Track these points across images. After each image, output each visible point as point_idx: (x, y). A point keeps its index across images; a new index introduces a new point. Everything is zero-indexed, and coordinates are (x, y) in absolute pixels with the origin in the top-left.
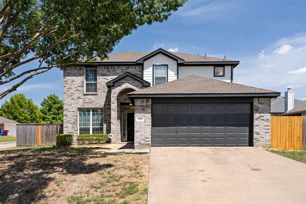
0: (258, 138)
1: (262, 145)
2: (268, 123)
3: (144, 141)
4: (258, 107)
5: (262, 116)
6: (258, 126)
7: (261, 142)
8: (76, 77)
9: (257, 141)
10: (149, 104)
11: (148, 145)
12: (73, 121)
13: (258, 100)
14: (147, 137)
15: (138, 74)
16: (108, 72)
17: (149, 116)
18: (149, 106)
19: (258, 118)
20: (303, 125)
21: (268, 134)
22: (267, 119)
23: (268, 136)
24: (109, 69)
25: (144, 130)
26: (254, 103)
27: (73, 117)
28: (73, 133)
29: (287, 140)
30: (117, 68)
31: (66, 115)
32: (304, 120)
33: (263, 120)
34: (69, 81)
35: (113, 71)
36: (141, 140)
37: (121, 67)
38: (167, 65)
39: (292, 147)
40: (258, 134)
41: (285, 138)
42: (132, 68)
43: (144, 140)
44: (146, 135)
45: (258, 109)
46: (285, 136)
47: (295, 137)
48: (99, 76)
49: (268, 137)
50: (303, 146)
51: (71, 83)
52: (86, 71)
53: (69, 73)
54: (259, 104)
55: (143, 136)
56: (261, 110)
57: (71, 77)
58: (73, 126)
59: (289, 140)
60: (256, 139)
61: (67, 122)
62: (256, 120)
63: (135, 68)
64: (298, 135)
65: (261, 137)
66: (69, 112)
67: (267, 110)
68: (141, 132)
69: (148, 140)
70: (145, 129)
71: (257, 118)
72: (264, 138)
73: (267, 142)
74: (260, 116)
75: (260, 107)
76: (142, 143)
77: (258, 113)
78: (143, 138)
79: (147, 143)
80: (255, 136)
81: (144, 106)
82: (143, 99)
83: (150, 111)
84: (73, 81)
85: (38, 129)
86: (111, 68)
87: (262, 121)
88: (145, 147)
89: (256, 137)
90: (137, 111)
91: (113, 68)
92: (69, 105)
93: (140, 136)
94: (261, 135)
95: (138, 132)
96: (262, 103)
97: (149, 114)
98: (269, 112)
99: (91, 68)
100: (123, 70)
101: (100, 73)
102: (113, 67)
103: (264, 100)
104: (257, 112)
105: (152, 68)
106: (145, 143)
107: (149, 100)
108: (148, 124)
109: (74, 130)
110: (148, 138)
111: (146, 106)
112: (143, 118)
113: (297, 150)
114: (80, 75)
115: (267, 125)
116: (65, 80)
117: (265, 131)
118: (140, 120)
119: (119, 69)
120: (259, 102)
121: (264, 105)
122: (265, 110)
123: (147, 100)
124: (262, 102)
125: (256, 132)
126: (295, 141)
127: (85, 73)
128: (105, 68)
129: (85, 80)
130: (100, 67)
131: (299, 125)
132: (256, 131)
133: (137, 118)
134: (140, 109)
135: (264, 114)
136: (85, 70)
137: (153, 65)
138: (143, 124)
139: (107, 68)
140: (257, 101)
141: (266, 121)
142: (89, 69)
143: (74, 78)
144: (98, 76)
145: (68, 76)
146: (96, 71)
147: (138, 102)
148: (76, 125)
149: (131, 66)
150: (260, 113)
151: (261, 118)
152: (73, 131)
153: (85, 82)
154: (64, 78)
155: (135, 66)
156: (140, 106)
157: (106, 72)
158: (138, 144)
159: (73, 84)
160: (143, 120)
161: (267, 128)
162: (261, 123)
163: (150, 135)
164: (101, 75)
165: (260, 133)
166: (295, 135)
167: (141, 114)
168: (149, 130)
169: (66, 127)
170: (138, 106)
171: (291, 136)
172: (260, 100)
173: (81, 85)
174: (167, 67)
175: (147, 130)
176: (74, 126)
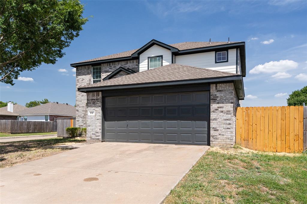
0: (216, 135)
1: (221, 144)
2: (229, 116)
3: (94, 136)
4: (215, 95)
5: (221, 107)
6: (215, 119)
7: (220, 140)
8: (85, 76)
9: (215, 139)
10: (99, 97)
11: (98, 140)
12: (83, 115)
13: (216, 86)
14: (97, 131)
15: (136, 68)
16: (110, 68)
17: (99, 110)
18: (99, 99)
19: (216, 110)
20: (304, 118)
21: (229, 130)
22: (228, 111)
23: (229, 132)
24: (111, 65)
25: (94, 124)
26: (211, 91)
27: (83, 112)
28: (83, 126)
29: (279, 139)
30: (118, 64)
31: (78, 110)
32: (305, 110)
33: (222, 112)
34: (80, 80)
35: (114, 67)
36: (92, 134)
37: (120, 62)
38: (162, 56)
39: (287, 149)
40: (216, 130)
41: (275, 135)
42: (130, 62)
43: (95, 134)
44: (96, 129)
45: (215, 98)
46: (276, 133)
47: (292, 135)
48: (103, 73)
49: (229, 135)
50: (304, 148)
51: (82, 81)
52: (94, 69)
53: (80, 73)
54: (217, 91)
55: (94, 131)
56: (220, 100)
57: (82, 76)
58: (82, 120)
59: (282, 139)
60: (213, 136)
61: (79, 116)
62: (214, 112)
63: (133, 62)
64: (296, 132)
65: (220, 135)
66: (80, 107)
67: (227, 99)
68: (92, 126)
69: (97, 134)
70: (96, 123)
71: (214, 109)
72: (223, 135)
73: (228, 141)
74: (218, 107)
75: (218, 95)
76: (93, 137)
77: (216, 103)
78: (94, 133)
79: (97, 137)
80: (212, 132)
81: (94, 100)
82: (93, 93)
83: (100, 104)
84: (83, 80)
85: (71, 122)
86: (112, 64)
87: (222, 114)
88: (95, 142)
89: (214, 134)
90: (89, 105)
91: (114, 65)
92: (80, 101)
93: (91, 131)
94: (219, 132)
95: (89, 126)
96: (220, 91)
97: (99, 108)
98: (230, 101)
99: (97, 67)
100: (122, 65)
101: (103, 70)
102: (114, 63)
103: (223, 86)
104: (214, 103)
105: (147, 61)
106: (95, 137)
107: (99, 94)
108: (98, 118)
109: (84, 124)
110: (97, 133)
111: (97, 100)
112: (94, 112)
113: (294, 153)
114: (88, 74)
115: (227, 118)
116: (77, 79)
117: (224, 126)
118: (92, 114)
119: (119, 64)
120: (216, 89)
121: (223, 93)
122: (224, 99)
123: (97, 93)
124: (221, 89)
125: (213, 128)
126: (292, 141)
127: (92, 71)
128: (107, 65)
129: (92, 78)
130: (103, 65)
131: (297, 119)
132: (213, 126)
133: (89, 112)
134: (91, 103)
135: (223, 105)
136: (92, 69)
137: (148, 57)
138: (94, 118)
139: (109, 65)
140: (214, 88)
141: (227, 114)
142: (95, 67)
143: (84, 77)
144: (101, 73)
145: (79, 76)
146: (100, 68)
147: (90, 95)
148: (85, 119)
149: (129, 61)
150: (218, 103)
151: (219, 109)
152: (82, 124)
153: (92, 80)
154: (77, 77)
155: (132, 61)
156: (92, 100)
157: (109, 69)
158: (90, 139)
159: (83, 82)
160: (94, 114)
161: (228, 122)
162: (220, 116)
163: (100, 129)
164: (104, 72)
165: (218, 129)
166: (291, 133)
167: (92, 108)
168: (99, 124)
169: (78, 121)
170: (90, 100)
171: (285, 133)
172: (218, 87)
173: (89, 83)
174: (162, 58)
175: (97, 124)
176: (84, 120)
